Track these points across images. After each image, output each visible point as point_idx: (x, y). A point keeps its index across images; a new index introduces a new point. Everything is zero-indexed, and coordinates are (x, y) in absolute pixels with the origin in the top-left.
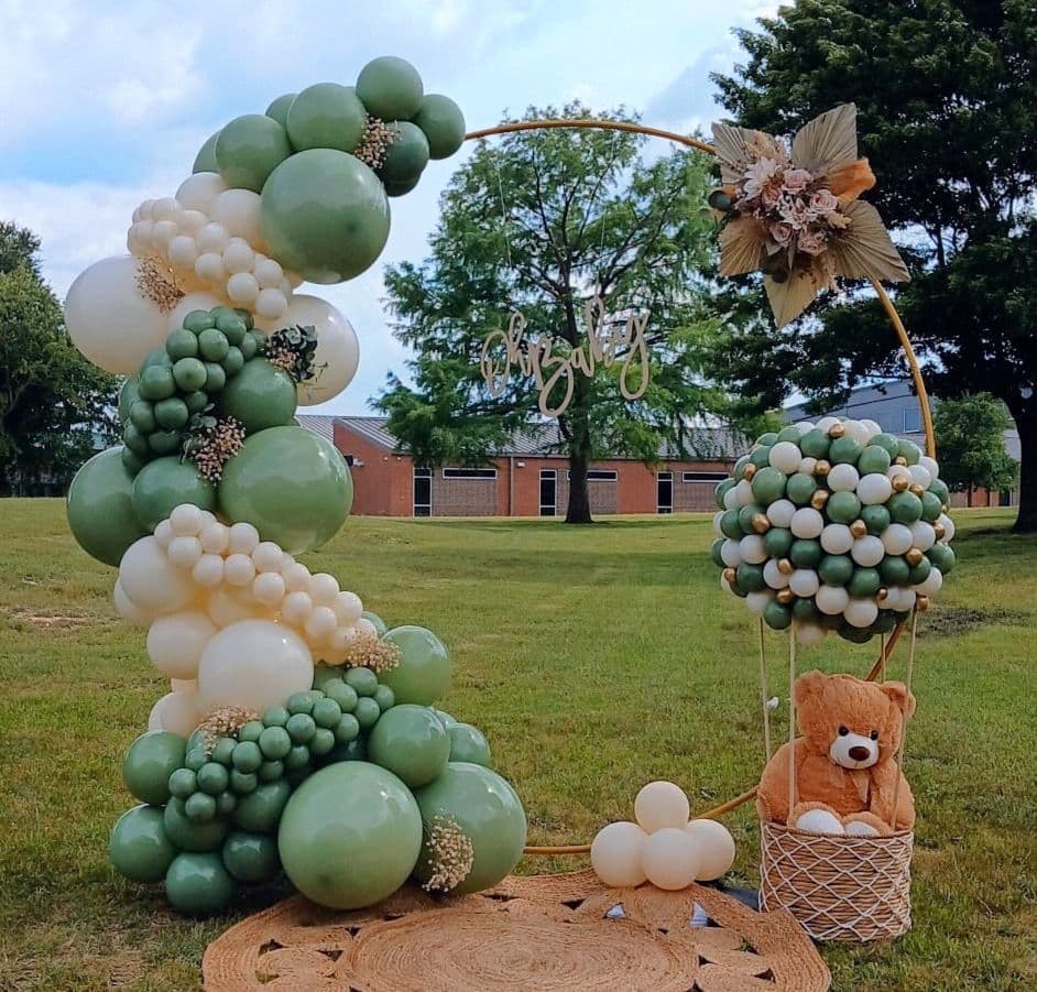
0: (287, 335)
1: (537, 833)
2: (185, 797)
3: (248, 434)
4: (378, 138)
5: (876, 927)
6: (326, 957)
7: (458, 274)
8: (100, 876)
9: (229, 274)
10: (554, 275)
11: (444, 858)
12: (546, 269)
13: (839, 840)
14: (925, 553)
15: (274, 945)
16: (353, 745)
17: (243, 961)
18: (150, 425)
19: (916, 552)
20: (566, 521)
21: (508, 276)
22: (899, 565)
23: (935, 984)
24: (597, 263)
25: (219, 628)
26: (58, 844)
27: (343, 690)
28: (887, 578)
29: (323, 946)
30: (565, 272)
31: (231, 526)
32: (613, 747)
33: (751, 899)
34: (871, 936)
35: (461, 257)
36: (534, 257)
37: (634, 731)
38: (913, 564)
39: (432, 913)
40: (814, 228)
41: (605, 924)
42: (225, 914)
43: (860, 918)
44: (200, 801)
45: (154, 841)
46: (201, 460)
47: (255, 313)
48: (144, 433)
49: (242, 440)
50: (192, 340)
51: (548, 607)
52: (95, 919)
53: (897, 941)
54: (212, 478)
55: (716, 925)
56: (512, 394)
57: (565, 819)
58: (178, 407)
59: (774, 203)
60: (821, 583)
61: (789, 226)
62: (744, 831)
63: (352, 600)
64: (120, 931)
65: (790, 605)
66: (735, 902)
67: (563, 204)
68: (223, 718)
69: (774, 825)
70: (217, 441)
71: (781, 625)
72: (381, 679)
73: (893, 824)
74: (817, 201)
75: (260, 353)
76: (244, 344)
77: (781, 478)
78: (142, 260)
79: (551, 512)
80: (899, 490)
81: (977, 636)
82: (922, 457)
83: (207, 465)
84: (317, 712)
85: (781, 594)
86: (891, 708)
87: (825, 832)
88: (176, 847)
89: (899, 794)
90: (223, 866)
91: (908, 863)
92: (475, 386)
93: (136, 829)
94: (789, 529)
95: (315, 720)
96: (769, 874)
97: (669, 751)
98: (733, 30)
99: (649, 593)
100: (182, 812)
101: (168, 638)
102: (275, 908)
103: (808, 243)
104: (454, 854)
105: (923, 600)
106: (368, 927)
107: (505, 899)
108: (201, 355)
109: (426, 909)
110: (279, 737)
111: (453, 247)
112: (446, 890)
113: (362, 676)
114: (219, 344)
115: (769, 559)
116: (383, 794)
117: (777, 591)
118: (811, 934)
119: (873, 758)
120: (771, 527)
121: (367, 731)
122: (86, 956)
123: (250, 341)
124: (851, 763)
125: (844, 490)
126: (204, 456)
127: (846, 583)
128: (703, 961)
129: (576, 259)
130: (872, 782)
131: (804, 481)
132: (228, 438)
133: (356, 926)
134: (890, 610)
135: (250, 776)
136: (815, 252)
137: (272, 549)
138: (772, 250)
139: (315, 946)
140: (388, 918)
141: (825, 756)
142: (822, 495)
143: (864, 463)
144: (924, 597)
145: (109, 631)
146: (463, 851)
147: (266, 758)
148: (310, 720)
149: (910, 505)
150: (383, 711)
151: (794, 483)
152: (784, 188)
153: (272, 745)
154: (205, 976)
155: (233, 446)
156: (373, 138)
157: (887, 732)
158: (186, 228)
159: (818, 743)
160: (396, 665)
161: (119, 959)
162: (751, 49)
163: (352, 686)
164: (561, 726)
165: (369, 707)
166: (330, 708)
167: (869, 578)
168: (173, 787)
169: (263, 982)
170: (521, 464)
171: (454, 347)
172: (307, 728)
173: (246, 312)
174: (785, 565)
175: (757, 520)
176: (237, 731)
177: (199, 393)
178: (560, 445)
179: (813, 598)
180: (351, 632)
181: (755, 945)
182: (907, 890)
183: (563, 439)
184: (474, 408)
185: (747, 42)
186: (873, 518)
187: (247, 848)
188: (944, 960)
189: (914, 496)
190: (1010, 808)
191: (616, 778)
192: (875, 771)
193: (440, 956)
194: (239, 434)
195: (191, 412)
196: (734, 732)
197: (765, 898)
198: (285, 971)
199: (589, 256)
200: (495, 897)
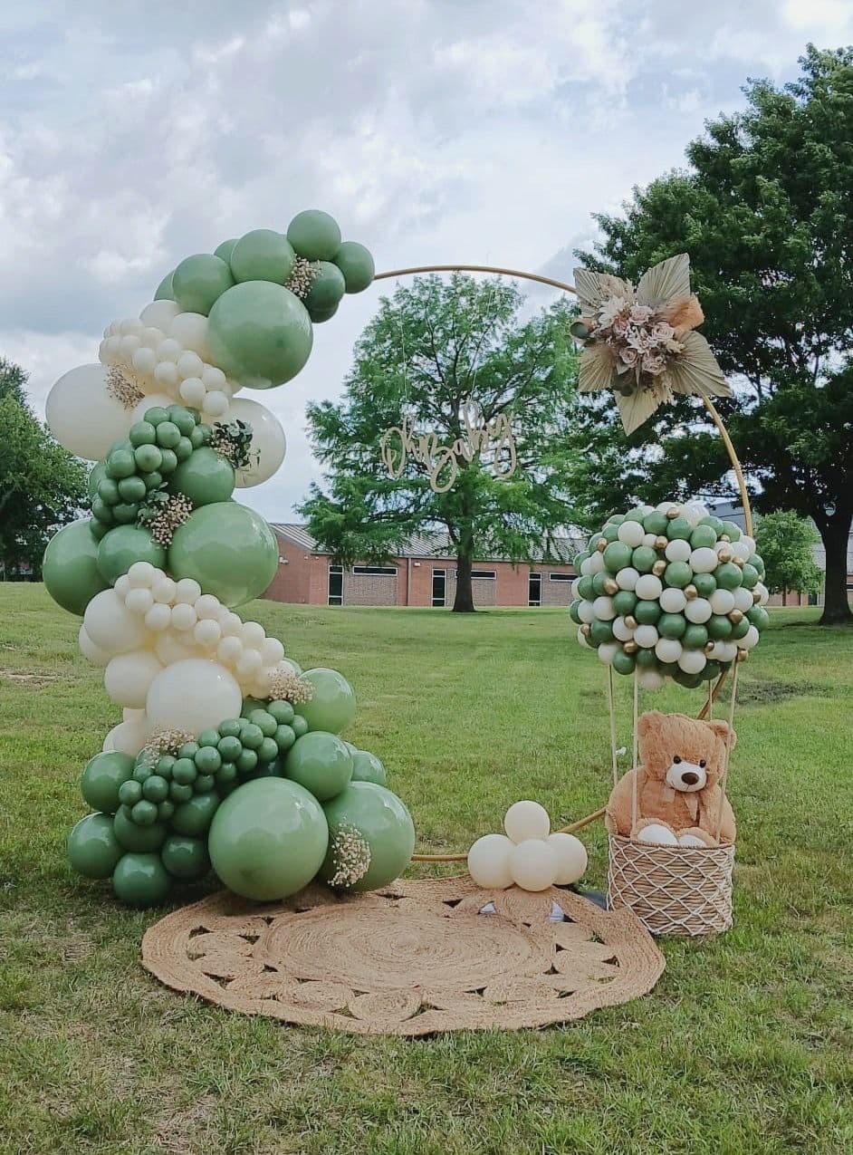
0: (228, 429)
1: (423, 847)
2: (132, 803)
3: (195, 508)
4: (304, 273)
5: (703, 924)
6: (246, 941)
7: (369, 407)
8: (59, 874)
9: (181, 379)
10: (447, 410)
11: (347, 858)
12: (440, 405)
13: (674, 850)
14: (745, 614)
15: (202, 930)
16: (272, 765)
17: (175, 944)
18: (114, 498)
19: (737, 613)
20: (453, 611)
21: (410, 410)
22: (723, 623)
23: (751, 969)
24: (482, 400)
25: (164, 666)
26: (25, 848)
27: (265, 718)
28: (714, 634)
29: (243, 932)
30: (455, 408)
31: (177, 582)
32: (489, 783)
33: (600, 900)
34: (699, 932)
35: (371, 394)
36: (430, 395)
37: (507, 771)
38: (735, 623)
39: (334, 907)
40: (655, 353)
41: (479, 918)
42: (162, 907)
43: (690, 916)
44: (145, 807)
45: (104, 843)
46: (155, 527)
47: (203, 411)
48: (110, 505)
49: (189, 512)
50: (151, 429)
51: (438, 675)
52: (53, 907)
53: (720, 935)
54: (163, 543)
55: (571, 921)
56: (411, 505)
57: (447, 837)
58: (137, 484)
59: (623, 332)
60: (660, 636)
61: (635, 350)
62: (595, 848)
63: (276, 645)
64: (74, 918)
65: (634, 654)
66: (587, 902)
67: (454, 353)
68: (165, 738)
69: (620, 837)
70: (169, 512)
71: (626, 671)
72: (298, 710)
73: (718, 837)
74: (658, 330)
75: (206, 443)
76: (193, 435)
77: (628, 551)
78: (110, 367)
79: (441, 603)
80: (724, 561)
81: (790, 704)
82: (742, 535)
83: (160, 532)
84: (244, 735)
85: (627, 645)
86: (716, 743)
87: (662, 843)
88: (124, 847)
89: (721, 812)
90: (161, 863)
91: (730, 871)
92: (381, 498)
93: (90, 833)
94: (634, 592)
95: (242, 742)
96: (615, 878)
97: (535, 786)
98: (594, 216)
99: (520, 667)
100: (130, 818)
101: (123, 673)
102: (203, 901)
103: (651, 364)
104: (355, 856)
105: (743, 652)
106: (280, 918)
107: (396, 897)
108: (158, 443)
109: (330, 905)
110: (212, 754)
111: (364, 387)
112: (348, 885)
113: (281, 707)
114: (173, 434)
115: (617, 616)
116: (297, 804)
117: (623, 643)
118: (650, 929)
119: (701, 783)
120: (620, 590)
121: (284, 752)
122: (46, 937)
123: (198, 433)
124: (683, 786)
125: (679, 560)
126: (157, 524)
127: (680, 637)
128: (559, 948)
129: (465, 397)
130: (701, 803)
131: (646, 553)
132: (178, 510)
133: (272, 917)
134: (716, 660)
135: (186, 787)
136: (656, 372)
137: (211, 600)
138: (621, 370)
139: (236, 931)
140: (298, 911)
141: (662, 780)
142: (661, 564)
143: (695, 540)
144: (744, 650)
145: (74, 687)
146: (362, 853)
147: (200, 772)
148: (237, 742)
149: (732, 573)
150: (298, 737)
151: (637, 554)
152: (631, 320)
153: (205, 761)
154: (144, 954)
155: (182, 517)
156: (300, 274)
157: (712, 761)
158: (148, 341)
159: (656, 770)
160: (310, 698)
161: (73, 941)
162: (609, 231)
163: (273, 715)
164: (445, 765)
165: (286, 732)
166: (254, 732)
167: (700, 633)
168: (122, 796)
169: (192, 959)
170: (416, 564)
171: (364, 466)
172: (235, 748)
173: (196, 410)
174: (630, 621)
175: (608, 584)
176: (176, 750)
177: (155, 473)
178: (449, 548)
179: (653, 648)
180: (273, 671)
181: (603, 936)
182: (729, 894)
183: (452, 543)
184: (379, 516)
185: (606, 225)
186: (702, 584)
187: (182, 849)
188: (759, 951)
189: (736, 566)
190: (816, 835)
191: (490, 805)
192: (703, 793)
193: (341, 941)
194: (187, 507)
195: (148, 489)
196: (589, 773)
197: (612, 899)
198: (211, 951)
199: (476, 395)
200: (388, 896)
